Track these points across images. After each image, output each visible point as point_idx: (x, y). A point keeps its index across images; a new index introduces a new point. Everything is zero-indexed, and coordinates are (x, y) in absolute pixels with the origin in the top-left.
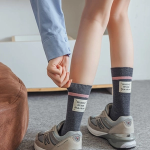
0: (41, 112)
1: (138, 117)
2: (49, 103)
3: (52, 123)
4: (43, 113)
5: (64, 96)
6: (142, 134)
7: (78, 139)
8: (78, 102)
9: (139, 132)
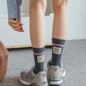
0: (14, 61)
1: (72, 63)
2: (20, 55)
3: (22, 67)
4: (15, 61)
5: (29, 50)
6: (73, 73)
7: (44, 76)
8: (40, 58)
9: (72, 71)
